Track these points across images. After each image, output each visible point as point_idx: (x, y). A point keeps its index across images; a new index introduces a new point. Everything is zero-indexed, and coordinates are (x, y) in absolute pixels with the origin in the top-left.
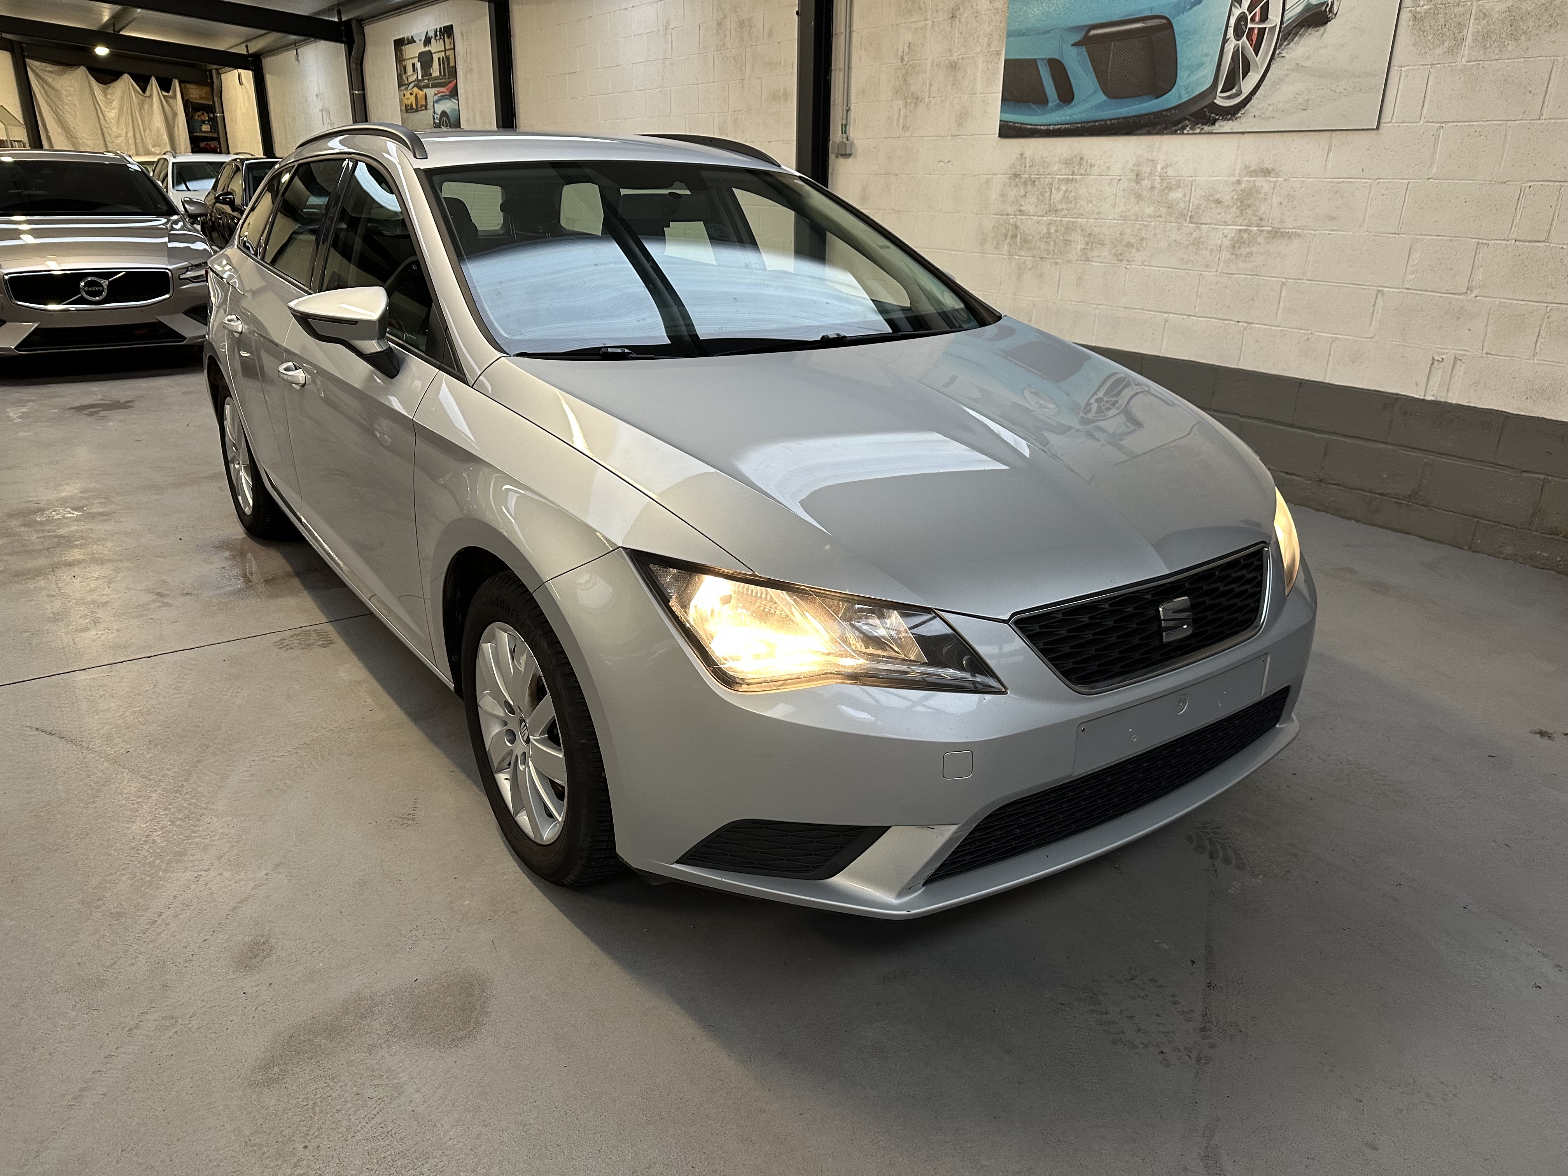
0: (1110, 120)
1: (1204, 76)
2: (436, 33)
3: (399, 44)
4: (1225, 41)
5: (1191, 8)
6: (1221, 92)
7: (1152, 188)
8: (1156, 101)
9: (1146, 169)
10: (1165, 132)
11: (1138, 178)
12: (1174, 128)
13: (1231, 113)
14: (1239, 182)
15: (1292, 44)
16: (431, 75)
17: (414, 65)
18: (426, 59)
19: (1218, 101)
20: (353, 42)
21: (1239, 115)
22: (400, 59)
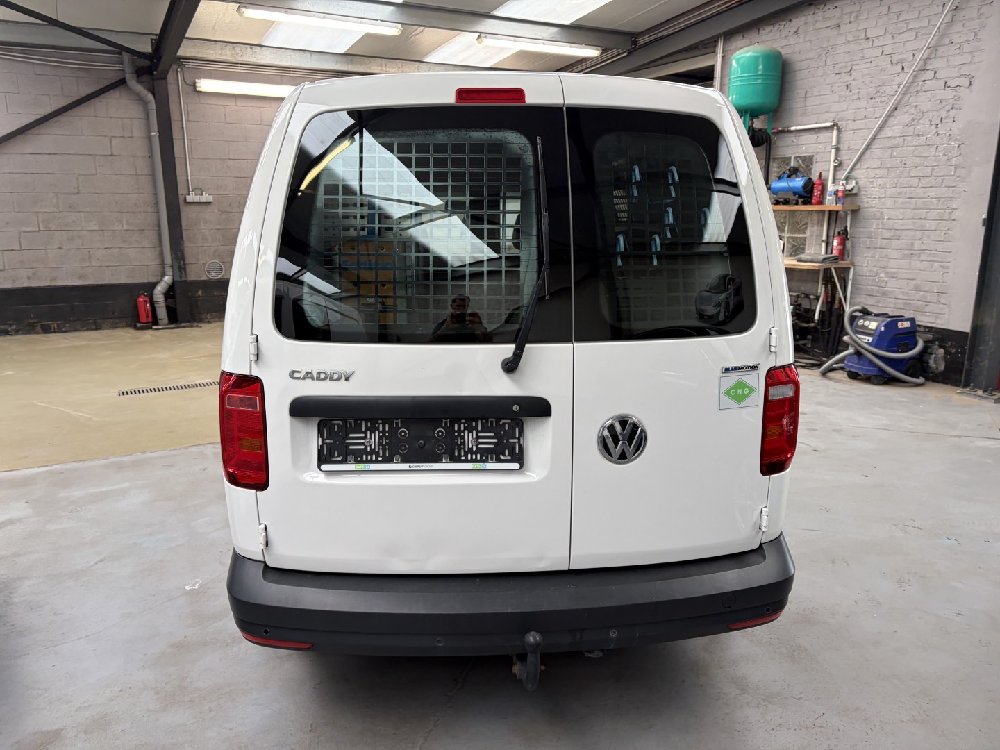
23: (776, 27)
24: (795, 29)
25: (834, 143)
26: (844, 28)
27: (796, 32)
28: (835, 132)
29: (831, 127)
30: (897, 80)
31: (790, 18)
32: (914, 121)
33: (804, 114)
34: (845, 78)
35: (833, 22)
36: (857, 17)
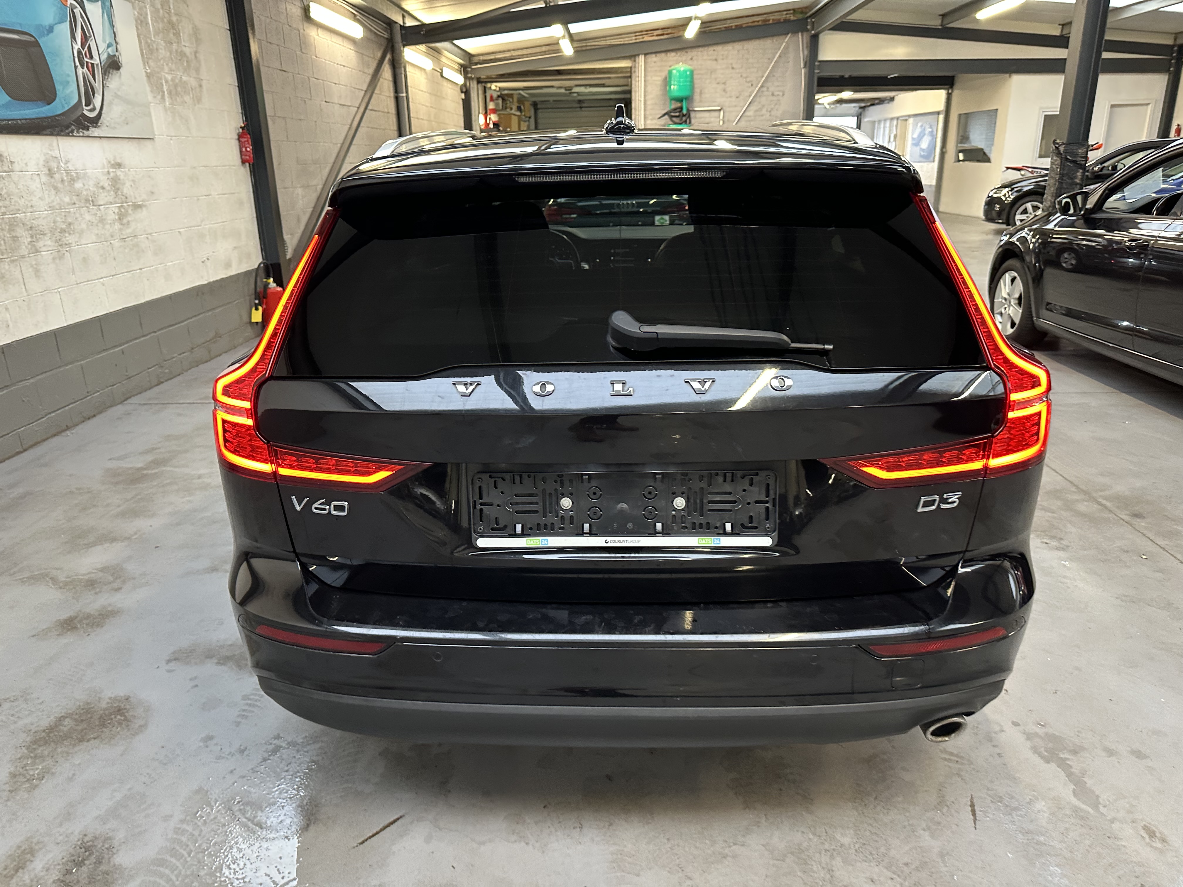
0: (20, 120)
1: (72, 92)
4: (76, 67)
5: (48, 34)
6: (86, 106)
7: (63, 181)
8: (48, 107)
9: (54, 165)
10: (62, 134)
11: (51, 173)
12: (67, 131)
13: (95, 121)
14: (109, 173)
15: (109, 79)
19: (85, 112)
21: (99, 124)
23: (679, 54)
24: (690, 57)
25: (721, 117)
26: (720, 61)
27: (691, 59)
28: (722, 112)
29: (720, 110)
30: (750, 90)
31: (687, 50)
32: (760, 109)
33: (701, 101)
34: (723, 86)
35: (714, 57)
36: (727, 57)
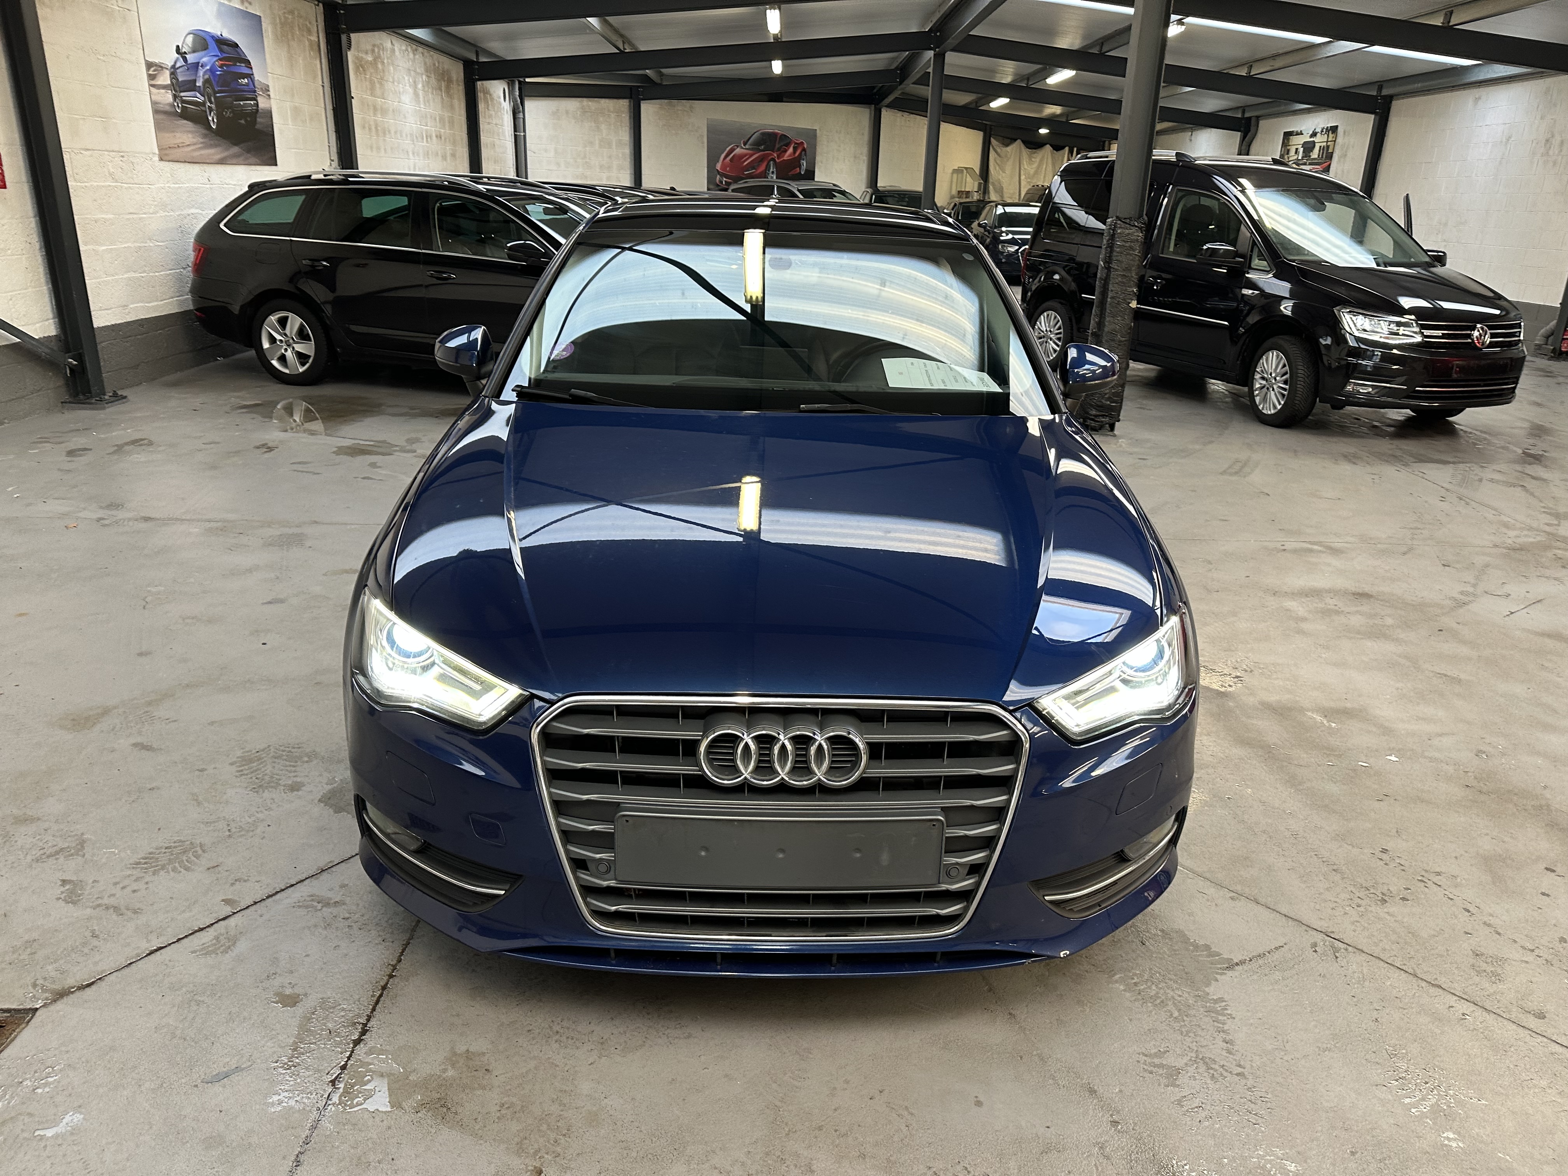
2: (1322, 129)
3: (1288, 135)
16: (1310, 156)
17: (1297, 149)
18: (1308, 147)
20: (1249, 131)
22: (1286, 143)
